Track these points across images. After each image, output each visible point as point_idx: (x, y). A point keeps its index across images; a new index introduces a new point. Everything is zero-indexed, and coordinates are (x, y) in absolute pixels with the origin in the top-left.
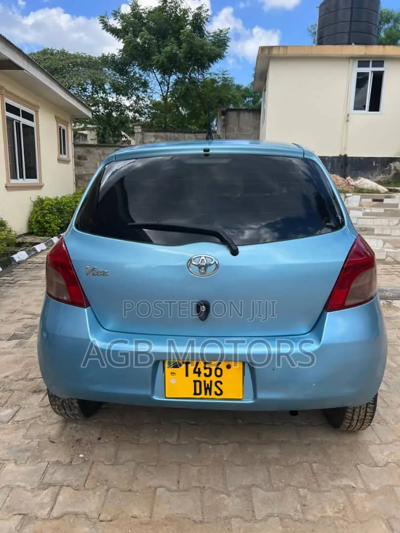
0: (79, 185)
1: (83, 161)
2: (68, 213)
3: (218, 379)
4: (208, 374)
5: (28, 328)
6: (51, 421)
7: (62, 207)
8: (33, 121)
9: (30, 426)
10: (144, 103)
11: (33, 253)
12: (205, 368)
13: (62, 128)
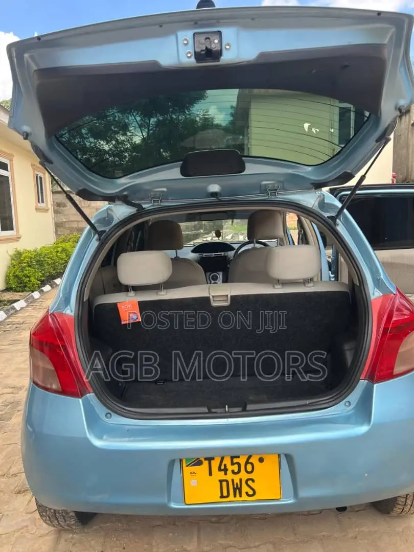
0: (59, 233)
1: (62, 208)
2: (48, 264)
3: (250, 476)
4: (236, 471)
5: (8, 405)
6: (42, 532)
7: (42, 259)
8: (8, 171)
9: (16, 540)
10: (124, 146)
11: (12, 312)
12: (233, 464)
13: (39, 176)
